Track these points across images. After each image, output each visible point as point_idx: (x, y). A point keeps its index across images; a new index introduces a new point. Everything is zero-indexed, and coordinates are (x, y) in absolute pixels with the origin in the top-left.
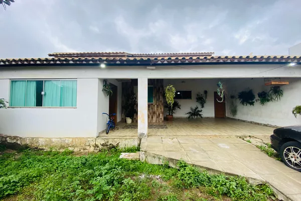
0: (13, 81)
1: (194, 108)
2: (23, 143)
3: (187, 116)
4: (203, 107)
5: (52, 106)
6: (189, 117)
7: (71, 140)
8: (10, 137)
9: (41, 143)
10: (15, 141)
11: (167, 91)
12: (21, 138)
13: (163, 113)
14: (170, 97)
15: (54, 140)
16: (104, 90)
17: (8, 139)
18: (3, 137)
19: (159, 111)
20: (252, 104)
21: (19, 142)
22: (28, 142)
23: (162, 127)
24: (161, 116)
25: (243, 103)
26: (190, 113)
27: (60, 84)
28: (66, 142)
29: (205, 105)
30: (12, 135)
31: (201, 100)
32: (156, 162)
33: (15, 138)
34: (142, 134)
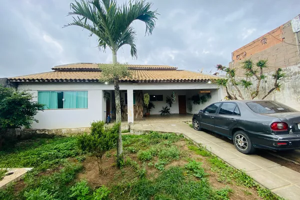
0: (39, 92)
1: (165, 107)
2: (50, 133)
3: (160, 113)
4: (171, 106)
5: (70, 108)
6: (161, 114)
7: (85, 129)
8: (39, 130)
9: (64, 132)
10: (43, 132)
11: (144, 97)
12: (48, 130)
13: (143, 111)
14: (147, 100)
15: (73, 130)
16: (104, 97)
17: (37, 131)
18: (33, 130)
19: (140, 109)
20: (199, 103)
21: (47, 133)
22: (54, 132)
23: (142, 120)
24: (142, 114)
25: (194, 103)
26: (162, 111)
27: (75, 94)
28: (82, 130)
29: (172, 105)
30: (41, 128)
31: (170, 101)
32: (139, 134)
33: (43, 130)
34: (130, 123)
